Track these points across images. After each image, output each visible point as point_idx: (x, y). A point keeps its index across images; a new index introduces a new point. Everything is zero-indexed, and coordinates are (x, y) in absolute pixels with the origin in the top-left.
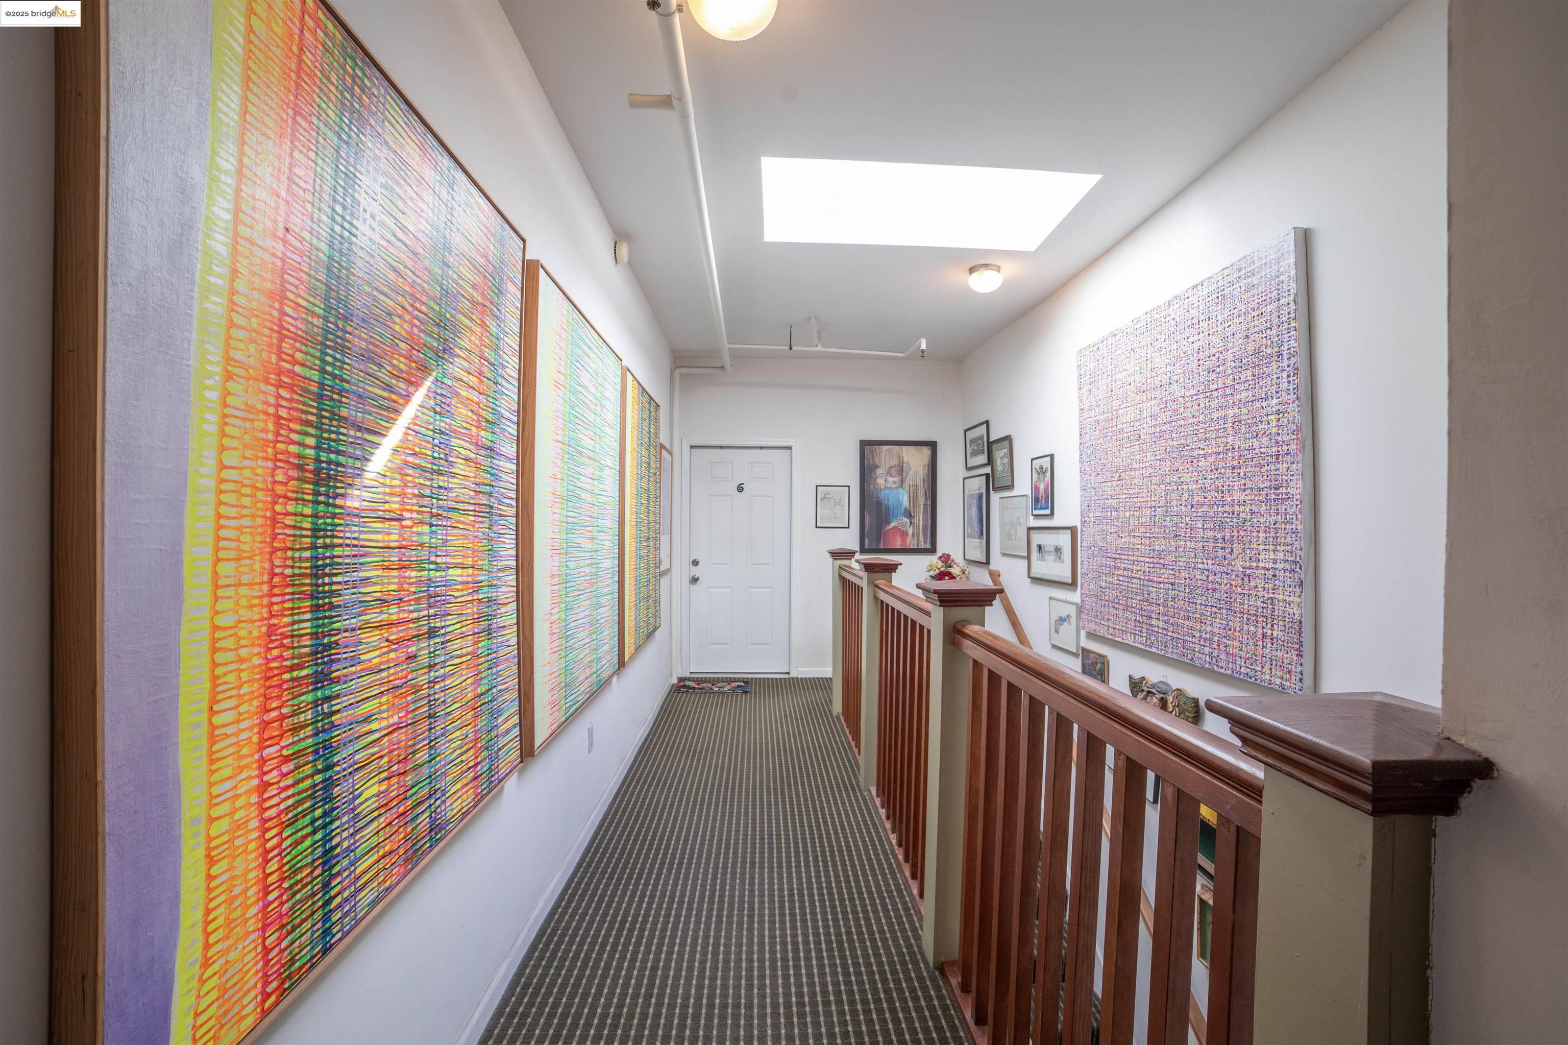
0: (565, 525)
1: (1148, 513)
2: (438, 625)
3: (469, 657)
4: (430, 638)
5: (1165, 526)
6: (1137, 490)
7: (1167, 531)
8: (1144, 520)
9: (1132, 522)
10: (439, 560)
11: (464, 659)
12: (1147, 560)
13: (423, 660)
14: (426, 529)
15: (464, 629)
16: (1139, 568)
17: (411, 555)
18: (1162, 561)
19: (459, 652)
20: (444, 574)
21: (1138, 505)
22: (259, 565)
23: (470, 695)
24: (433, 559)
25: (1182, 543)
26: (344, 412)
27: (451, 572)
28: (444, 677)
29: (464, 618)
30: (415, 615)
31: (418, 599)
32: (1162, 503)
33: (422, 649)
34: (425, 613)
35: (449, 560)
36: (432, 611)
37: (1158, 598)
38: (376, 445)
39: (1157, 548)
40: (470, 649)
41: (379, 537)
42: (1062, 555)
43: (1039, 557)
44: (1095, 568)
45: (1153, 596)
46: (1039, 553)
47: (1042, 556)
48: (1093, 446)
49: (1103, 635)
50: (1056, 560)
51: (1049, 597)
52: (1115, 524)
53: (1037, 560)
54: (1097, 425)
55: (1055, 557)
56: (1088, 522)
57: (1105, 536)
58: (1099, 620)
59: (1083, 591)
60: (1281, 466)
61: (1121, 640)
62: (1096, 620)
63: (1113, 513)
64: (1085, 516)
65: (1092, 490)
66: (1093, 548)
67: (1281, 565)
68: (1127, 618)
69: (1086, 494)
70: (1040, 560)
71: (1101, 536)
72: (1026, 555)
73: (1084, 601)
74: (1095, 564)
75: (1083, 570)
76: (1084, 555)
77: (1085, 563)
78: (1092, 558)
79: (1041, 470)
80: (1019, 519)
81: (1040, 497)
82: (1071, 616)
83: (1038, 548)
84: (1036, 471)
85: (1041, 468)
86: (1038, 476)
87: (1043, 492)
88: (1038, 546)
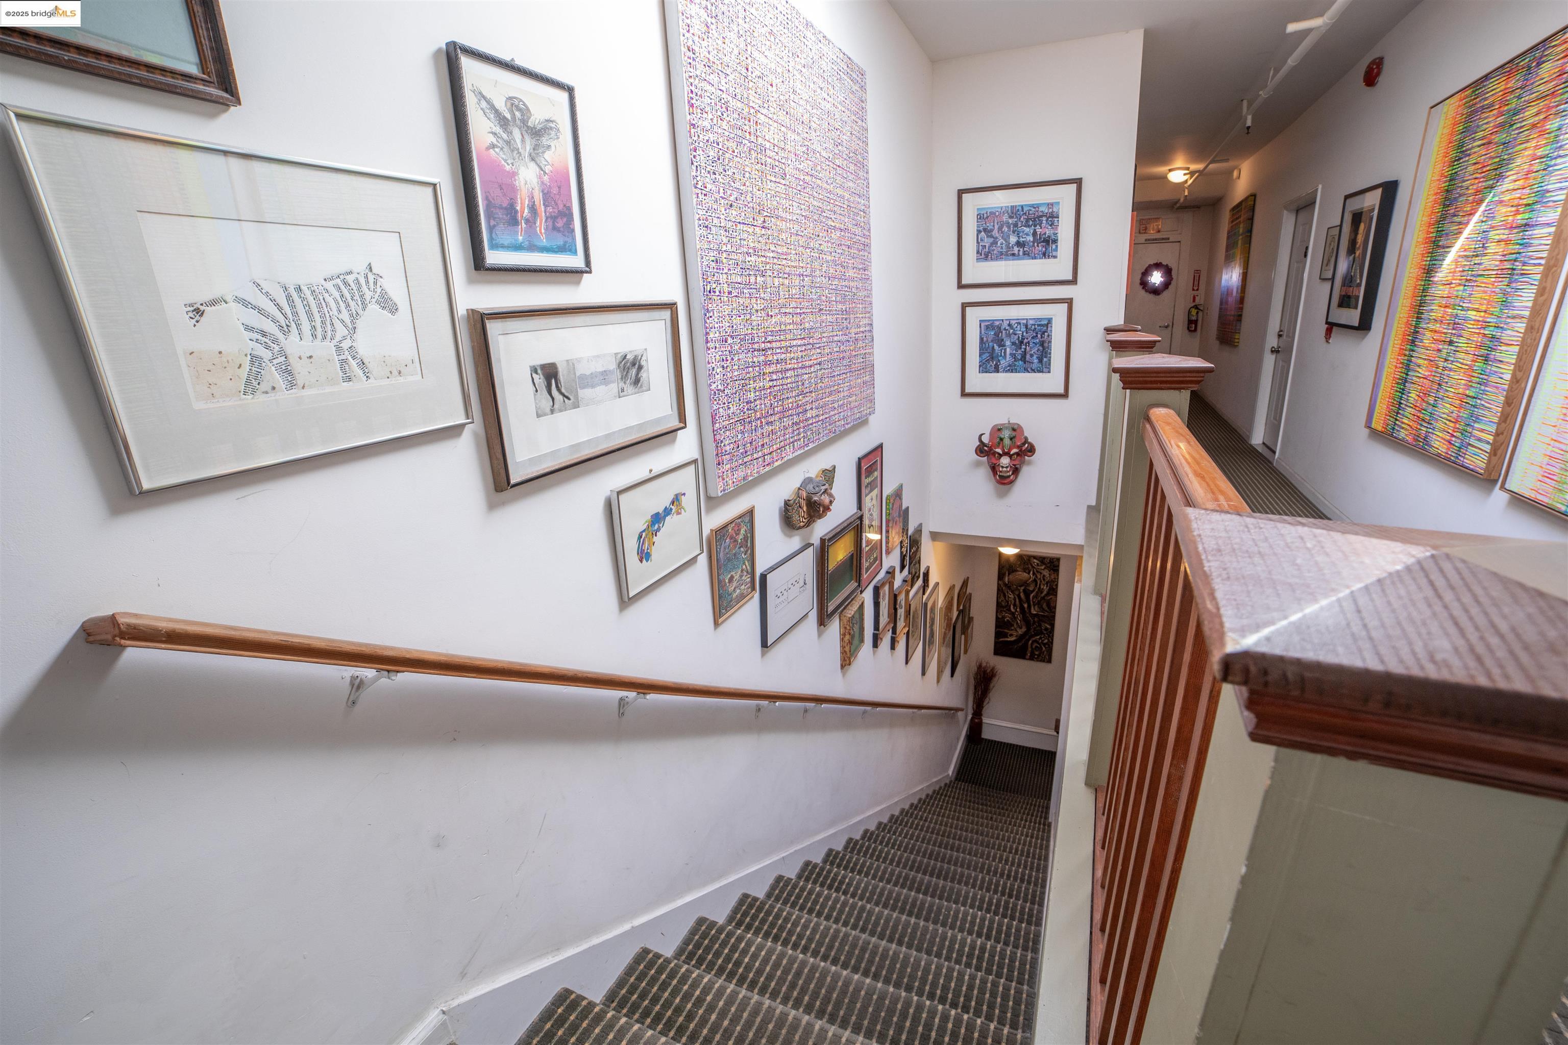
1: (797, 282)
2: (1455, 340)
3: (1467, 367)
4: (1449, 345)
5: (812, 300)
6: (785, 249)
7: (813, 305)
8: (794, 291)
9: (781, 293)
10: (1464, 305)
11: (1463, 366)
12: (799, 342)
13: (1444, 354)
14: (1461, 288)
15: (1468, 349)
16: (792, 355)
17: (1452, 301)
18: (811, 341)
19: (1462, 361)
20: (1465, 313)
21: (787, 269)
22: (1409, 301)
23: (1461, 390)
24: (1461, 304)
25: (824, 317)
26: (1441, 243)
27: (1469, 312)
28: (1450, 370)
29: (1470, 342)
30: (1445, 331)
31: (1449, 323)
32: (809, 271)
33: (1445, 348)
34: (1450, 331)
35: (1470, 305)
36: (1454, 332)
37: (810, 384)
38: (1448, 252)
39: (807, 325)
40: (1469, 363)
41: (1440, 292)
42: (643, 374)
43: (546, 403)
44: (736, 373)
45: (807, 384)
46: (545, 392)
47: (561, 397)
48: (720, 147)
49: (756, 475)
50: (623, 390)
51: (609, 493)
52: (762, 295)
53: (538, 416)
54: (724, 109)
55: (621, 384)
56: (717, 293)
57: (748, 317)
58: (749, 457)
59: (717, 425)
60: (866, 254)
61: (779, 463)
62: (746, 460)
63: (758, 278)
64: (709, 280)
65: (722, 232)
66: (730, 340)
67: (867, 328)
68: (785, 428)
69: (710, 237)
70: (552, 412)
71: (742, 317)
72: (463, 420)
73: (722, 442)
74: (736, 367)
75: (714, 386)
76: (714, 356)
77: (718, 371)
78: (729, 358)
79: (518, 114)
80: (371, 278)
81: (518, 208)
82: (684, 494)
83: (542, 376)
84: (484, 104)
85: (519, 110)
86: (498, 130)
87: (538, 197)
88: (539, 371)
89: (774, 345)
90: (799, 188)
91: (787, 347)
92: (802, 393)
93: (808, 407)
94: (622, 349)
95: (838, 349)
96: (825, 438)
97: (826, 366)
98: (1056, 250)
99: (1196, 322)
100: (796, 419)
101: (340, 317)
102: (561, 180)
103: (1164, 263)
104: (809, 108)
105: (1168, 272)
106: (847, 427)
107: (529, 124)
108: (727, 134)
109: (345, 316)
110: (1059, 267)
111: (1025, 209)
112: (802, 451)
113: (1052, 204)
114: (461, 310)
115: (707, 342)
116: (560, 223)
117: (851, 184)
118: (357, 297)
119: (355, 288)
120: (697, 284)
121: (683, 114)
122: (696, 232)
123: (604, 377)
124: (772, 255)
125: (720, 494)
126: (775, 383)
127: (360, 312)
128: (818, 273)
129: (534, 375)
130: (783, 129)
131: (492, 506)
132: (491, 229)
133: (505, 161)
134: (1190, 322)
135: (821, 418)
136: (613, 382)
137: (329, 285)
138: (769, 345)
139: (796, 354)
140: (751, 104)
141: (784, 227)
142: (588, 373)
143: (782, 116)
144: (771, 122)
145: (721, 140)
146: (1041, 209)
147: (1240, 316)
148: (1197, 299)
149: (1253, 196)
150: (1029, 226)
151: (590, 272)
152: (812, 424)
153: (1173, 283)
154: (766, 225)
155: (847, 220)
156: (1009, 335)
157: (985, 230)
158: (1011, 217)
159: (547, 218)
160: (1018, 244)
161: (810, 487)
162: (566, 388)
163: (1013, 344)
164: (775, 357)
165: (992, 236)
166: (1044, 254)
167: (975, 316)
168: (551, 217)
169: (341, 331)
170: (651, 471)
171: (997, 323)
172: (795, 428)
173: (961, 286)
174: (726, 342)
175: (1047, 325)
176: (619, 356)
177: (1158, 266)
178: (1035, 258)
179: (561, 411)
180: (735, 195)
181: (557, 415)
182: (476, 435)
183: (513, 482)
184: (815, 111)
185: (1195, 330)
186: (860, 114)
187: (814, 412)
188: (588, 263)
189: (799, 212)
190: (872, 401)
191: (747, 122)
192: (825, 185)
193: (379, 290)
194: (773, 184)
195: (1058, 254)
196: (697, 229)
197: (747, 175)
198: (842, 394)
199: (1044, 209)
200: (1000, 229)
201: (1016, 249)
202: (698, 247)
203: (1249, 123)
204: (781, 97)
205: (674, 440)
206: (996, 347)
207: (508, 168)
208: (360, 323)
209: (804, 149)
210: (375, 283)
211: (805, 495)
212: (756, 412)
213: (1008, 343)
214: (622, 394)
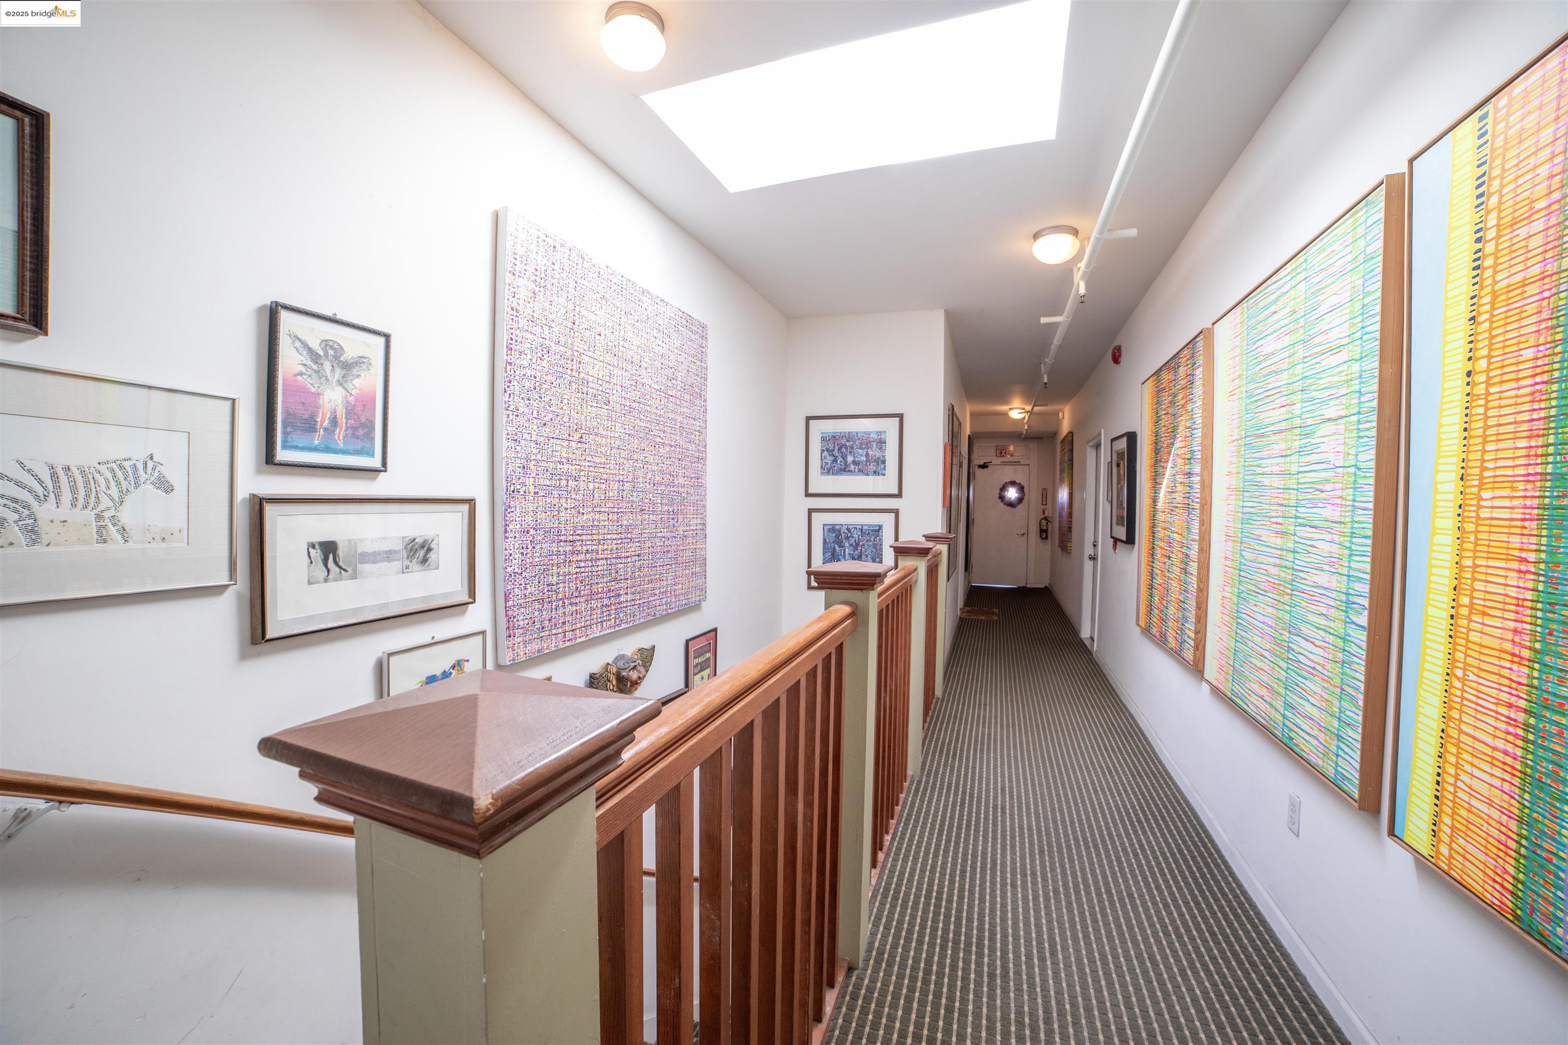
0: (1240, 515)
1: (616, 487)
2: (1171, 556)
3: (1178, 578)
4: (1169, 560)
5: (633, 502)
6: (603, 460)
7: (634, 506)
8: (611, 494)
9: (596, 495)
11: (1176, 577)
12: (615, 536)
13: (1167, 566)
15: (1177, 563)
16: (605, 547)
17: (1166, 525)
18: (629, 536)
19: (1175, 573)
20: (1173, 535)
21: (605, 476)
24: (1170, 528)
25: (647, 516)
27: (1175, 535)
28: (1171, 579)
29: (1177, 558)
30: (1166, 548)
31: (1167, 543)
32: (630, 478)
33: (1167, 561)
34: (1168, 549)
35: (1174, 529)
37: (626, 572)
39: (625, 523)
42: (432, 555)
43: (320, 572)
44: (537, 560)
45: (621, 572)
46: (321, 564)
47: (338, 569)
48: (538, 379)
49: (554, 649)
50: (407, 567)
51: (380, 654)
52: (574, 496)
53: (310, 583)
54: (545, 352)
55: (407, 562)
56: (522, 493)
57: (556, 513)
58: (547, 633)
59: (511, 603)
60: (700, 466)
61: (583, 639)
62: (541, 634)
63: (570, 482)
64: (514, 481)
65: (533, 445)
66: (532, 532)
67: (701, 527)
68: (592, 609)
69: (519, 448)
70: (326, 580)
71: (549, 513)
72: (225, 582)
73: (515, 617)
74: (538, 555)
75: (509, 569)
76: (513, 545)
77: (516, 557)
78: (530, 546)
79: (331, 352)
80: (150, 465)
81: (319, 420)
82: (468, 661)
83: (319, 551)
84: (298, 344)
85: (332, 348)
86: (309, 362)
87: (341, 412)
88: (317, 547)
89: (584, 537)
90: (624, 412)
91: (599, 540)
92: (615, 579)
93: (622, 592)
94: (411, 534)
95: (662, 544)
96: (642, 620)
97: (646, 558)
98: (884, 469)
99: (1046, 531)
100: (606, 602)
101: (108, 492)
102: (367, 402)
103: (1018, 481)
104: (640, 351)
105: (1021, 489)
106: (669, 611)
107: (342, 359)
108: (546, 370)
109: (114, 492)
110: (887, 483)
111: (859, 435)
112: (613, 630)
113: (881, 433)
114: (242, 494)
115: (506, 532)
116: (361, 432)
117: (685, 410)
118: (131, 478)
119: (130, 472)
120: (501, 484)
121: (502, 355)
122: (503, 444)
123: (389, 556)
124: (587, 464)
125: (508, 663)
126: (583, 570)
127: (131, 489)
128: (641, 480)
129: (311, 550)
130: (609, 367)
131: (244, 656)
132: (285, 433)
133: (312, 385)
134: (1042, 531)
135: (637, 602)
136: (397, 560)
137: (103, 468)
138: (578, 537)
139: (610, 547)
140: (575, 348)
141: (604, 442)
142: (370, 551)
143: (609, 358)
144: (596, 362)
145: (538, 374)
146: (872, 435)
147: (1070, 528)
148: (1046, 512)
149: (1071, 433)
150: (862, 449)
151: (386, 471)
152: (626, 607)
153: (1026, 498)
154: (583, 440)
155: (678, 438)
156: (847, 538)
157: (827, 450)
158: (848, 441)
159: (347, 429)
160: (854, 462)
161: (621, 664)
162: (344, 562)
163: (851, 545)
164: (585, 548)
165: (833, 455)
166: (875, 472)
167: (819, 520)
168: (352, 427)
169: (105, 502)
170: (433, 638)
171: (838, 527)
172: (605, 609)
173: (808, 495)
174: (528, 532)
175: (878, 531)
176: (407, 539)
177: (1013, 483)
178: (868, 475)
179: (335, 580)
180: (550, 416)
181: (331, 585)
182: (239, 595)
183: (268, 637)
184: (647, 354)
185: (1046, 538)
186: (701, 354)
187: (629, 597)
188: (384, 464)
189: (622, 431)
190: (703, 590)
191: (569, 362)
192: (654, 410)
193: (156, 474)
194: (594, 409)
195: (886, 472)
196: (504, 441)
197: (565, 401)
198: (665, 583)
199: (873, 436)
200: (840, 449)
201: (852, 467)
202: (504, 455)
203: (1046, 380)
204: (610, 344)
205: (464, 613)
206: (837, 548)
207: (313, 390)
208: (128, 499)
209: (632, 382)
210: (154, 469)
211: (615, 670)
212: (557, 593)
213: (847, 545)
214: (405, 571)
